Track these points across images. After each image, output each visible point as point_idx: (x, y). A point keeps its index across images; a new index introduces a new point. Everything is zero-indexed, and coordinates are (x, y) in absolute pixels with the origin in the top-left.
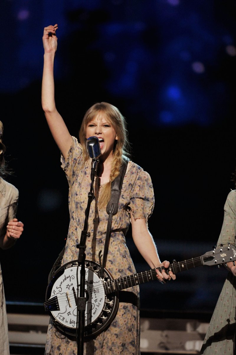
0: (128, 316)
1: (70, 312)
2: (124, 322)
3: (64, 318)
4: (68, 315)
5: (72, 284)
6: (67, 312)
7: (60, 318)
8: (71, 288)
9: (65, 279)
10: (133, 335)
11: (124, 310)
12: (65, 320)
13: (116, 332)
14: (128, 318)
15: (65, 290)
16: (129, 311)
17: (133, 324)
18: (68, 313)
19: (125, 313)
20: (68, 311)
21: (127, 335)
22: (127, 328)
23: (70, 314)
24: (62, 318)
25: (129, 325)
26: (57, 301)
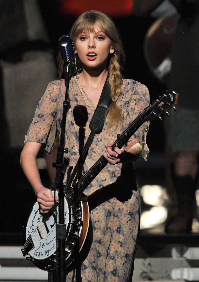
1: (44, 244)
3: (39, 253)
4: (43, 248)
6: (41, 246)
7: (36, 256)
8: (41, 219)
9: (35, 214)
15: (36, 225)
18: (43, 245)
20: (42, 244)
23: (44, 245)
24: (38, 254)
26: (31, 239)
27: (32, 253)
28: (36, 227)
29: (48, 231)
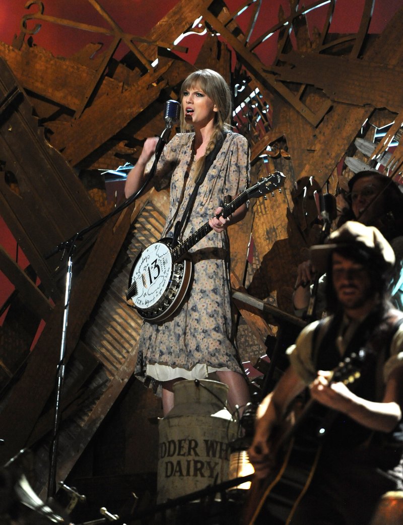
0: (207, 301)
2: (202, 307)
5: (148, 264)
8: (147, 268)
9: (143, 262)
10: (216, 321)
11: (201, 294)
12: (141, 303)
13: (197, 317)
14: (207, 302)
15: (142, 272)
16: (208, 295)
17: (215, 310)
19: (202, 298)
21: (208, 321)
22: (207, 313)
25: (209, 311)
26: (135, 286)
27: (134, 299)
28: (141, 275)
29: (151, 282)
